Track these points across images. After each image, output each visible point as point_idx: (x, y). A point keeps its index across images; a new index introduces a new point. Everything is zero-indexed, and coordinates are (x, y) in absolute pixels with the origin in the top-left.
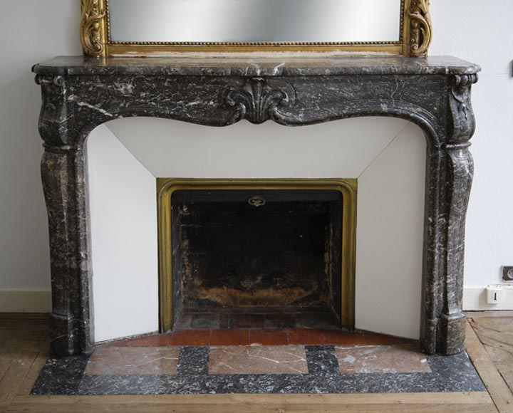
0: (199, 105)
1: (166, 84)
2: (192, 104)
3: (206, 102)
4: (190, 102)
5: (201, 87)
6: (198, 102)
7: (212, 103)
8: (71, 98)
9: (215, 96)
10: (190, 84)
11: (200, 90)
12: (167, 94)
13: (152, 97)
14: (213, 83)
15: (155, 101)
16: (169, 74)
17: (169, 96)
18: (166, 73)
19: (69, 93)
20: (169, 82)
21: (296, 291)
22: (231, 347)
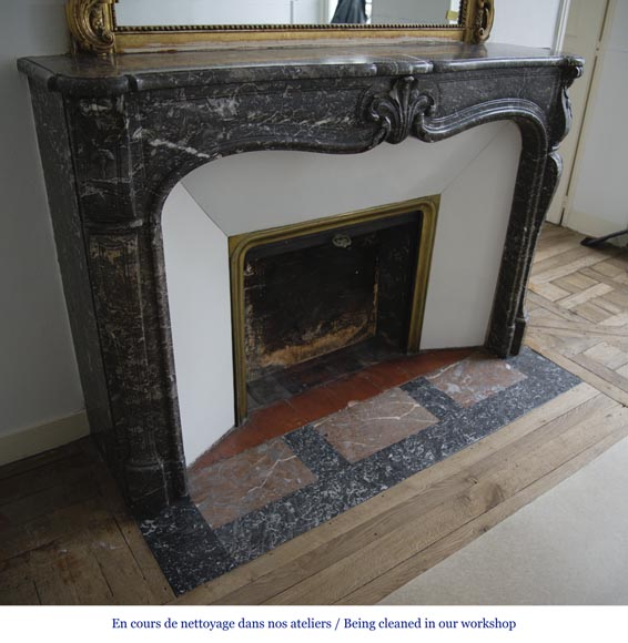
0: (329, 124)
1: (285, 95)
2: (320, 123)
3: (339, 119)
4: (318, 120)
5: (334, 96)
6: (329, 120)
7: (347, 119)
8: (138, 134)
9: (352, 108)
10: (319, 93)
11: (333, 100)
12: (286, 110)
13: (265, 118)
14: (350, 89)
15: (269, 124)
16: (294, 77)
17: (289, 114)
18: (290, 76)
19: (134, 126)
20: (290, 91)
21: (350, 330)
22: (334, 416)
